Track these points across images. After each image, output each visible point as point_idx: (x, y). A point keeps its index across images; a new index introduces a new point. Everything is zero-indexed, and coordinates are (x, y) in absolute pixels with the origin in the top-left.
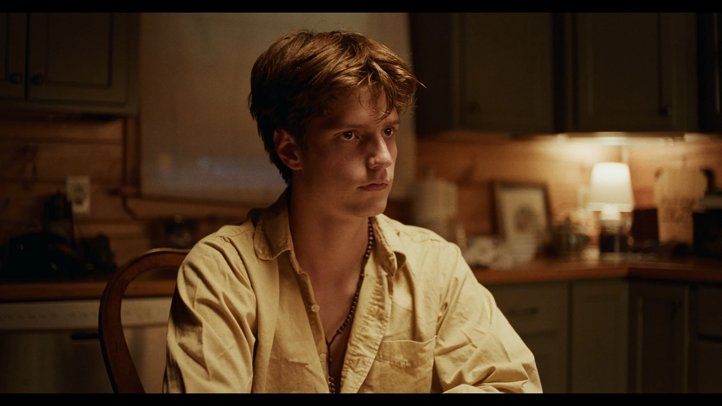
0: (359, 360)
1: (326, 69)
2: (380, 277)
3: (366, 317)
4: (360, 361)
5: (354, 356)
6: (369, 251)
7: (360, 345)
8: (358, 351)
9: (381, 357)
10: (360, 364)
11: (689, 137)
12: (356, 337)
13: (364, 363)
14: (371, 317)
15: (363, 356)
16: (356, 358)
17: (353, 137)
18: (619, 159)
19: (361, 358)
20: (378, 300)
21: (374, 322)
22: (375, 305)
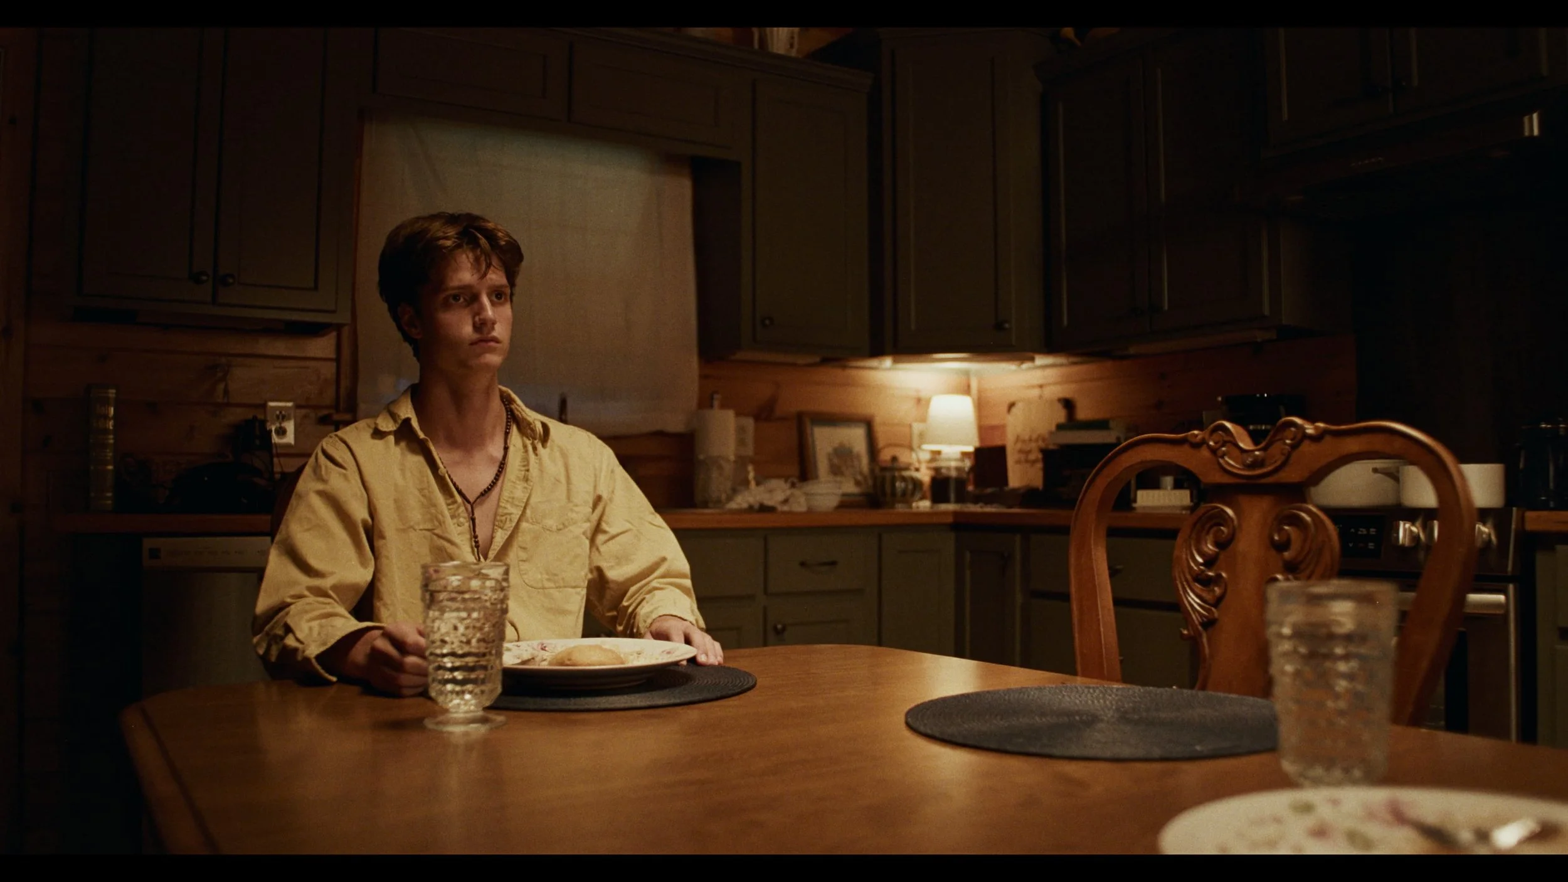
0: (506, 519)
1: (429, 236)
2: (525, 446)
3: (514, 482)
4: (508, 520)
5: (502, 516)
6: (509, 420)
7: (508, 506)
8: (506, 511)
9: (534, 520)
10: (508, 522)
11: (1040, 360)
12: (504, 500)
13: (511, 520)
14: (518, 482)
15: (510, 514)
16: (504, 518)
17: (462, 300)
18: (967, 391)
19: (508, 517)
20: (524, 466)
21: (520, 485)
22: (522, 471)
